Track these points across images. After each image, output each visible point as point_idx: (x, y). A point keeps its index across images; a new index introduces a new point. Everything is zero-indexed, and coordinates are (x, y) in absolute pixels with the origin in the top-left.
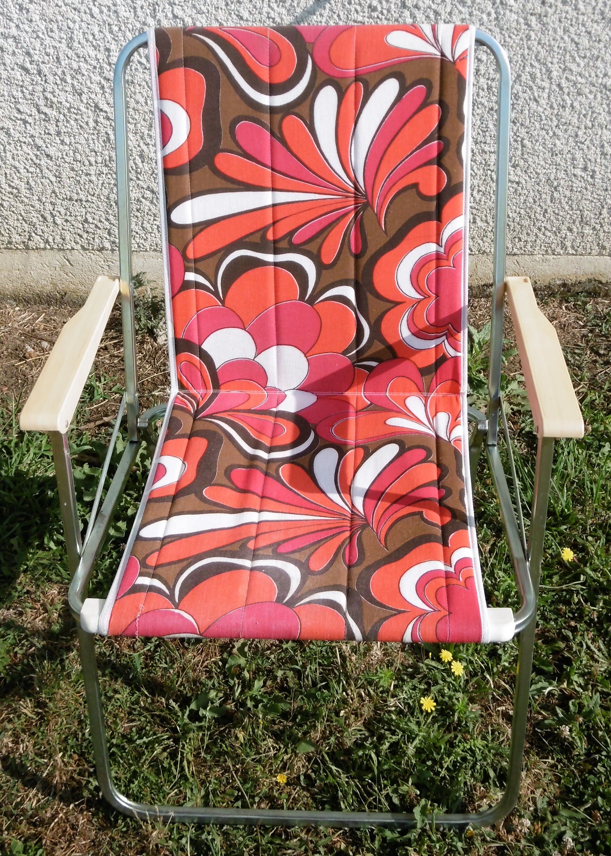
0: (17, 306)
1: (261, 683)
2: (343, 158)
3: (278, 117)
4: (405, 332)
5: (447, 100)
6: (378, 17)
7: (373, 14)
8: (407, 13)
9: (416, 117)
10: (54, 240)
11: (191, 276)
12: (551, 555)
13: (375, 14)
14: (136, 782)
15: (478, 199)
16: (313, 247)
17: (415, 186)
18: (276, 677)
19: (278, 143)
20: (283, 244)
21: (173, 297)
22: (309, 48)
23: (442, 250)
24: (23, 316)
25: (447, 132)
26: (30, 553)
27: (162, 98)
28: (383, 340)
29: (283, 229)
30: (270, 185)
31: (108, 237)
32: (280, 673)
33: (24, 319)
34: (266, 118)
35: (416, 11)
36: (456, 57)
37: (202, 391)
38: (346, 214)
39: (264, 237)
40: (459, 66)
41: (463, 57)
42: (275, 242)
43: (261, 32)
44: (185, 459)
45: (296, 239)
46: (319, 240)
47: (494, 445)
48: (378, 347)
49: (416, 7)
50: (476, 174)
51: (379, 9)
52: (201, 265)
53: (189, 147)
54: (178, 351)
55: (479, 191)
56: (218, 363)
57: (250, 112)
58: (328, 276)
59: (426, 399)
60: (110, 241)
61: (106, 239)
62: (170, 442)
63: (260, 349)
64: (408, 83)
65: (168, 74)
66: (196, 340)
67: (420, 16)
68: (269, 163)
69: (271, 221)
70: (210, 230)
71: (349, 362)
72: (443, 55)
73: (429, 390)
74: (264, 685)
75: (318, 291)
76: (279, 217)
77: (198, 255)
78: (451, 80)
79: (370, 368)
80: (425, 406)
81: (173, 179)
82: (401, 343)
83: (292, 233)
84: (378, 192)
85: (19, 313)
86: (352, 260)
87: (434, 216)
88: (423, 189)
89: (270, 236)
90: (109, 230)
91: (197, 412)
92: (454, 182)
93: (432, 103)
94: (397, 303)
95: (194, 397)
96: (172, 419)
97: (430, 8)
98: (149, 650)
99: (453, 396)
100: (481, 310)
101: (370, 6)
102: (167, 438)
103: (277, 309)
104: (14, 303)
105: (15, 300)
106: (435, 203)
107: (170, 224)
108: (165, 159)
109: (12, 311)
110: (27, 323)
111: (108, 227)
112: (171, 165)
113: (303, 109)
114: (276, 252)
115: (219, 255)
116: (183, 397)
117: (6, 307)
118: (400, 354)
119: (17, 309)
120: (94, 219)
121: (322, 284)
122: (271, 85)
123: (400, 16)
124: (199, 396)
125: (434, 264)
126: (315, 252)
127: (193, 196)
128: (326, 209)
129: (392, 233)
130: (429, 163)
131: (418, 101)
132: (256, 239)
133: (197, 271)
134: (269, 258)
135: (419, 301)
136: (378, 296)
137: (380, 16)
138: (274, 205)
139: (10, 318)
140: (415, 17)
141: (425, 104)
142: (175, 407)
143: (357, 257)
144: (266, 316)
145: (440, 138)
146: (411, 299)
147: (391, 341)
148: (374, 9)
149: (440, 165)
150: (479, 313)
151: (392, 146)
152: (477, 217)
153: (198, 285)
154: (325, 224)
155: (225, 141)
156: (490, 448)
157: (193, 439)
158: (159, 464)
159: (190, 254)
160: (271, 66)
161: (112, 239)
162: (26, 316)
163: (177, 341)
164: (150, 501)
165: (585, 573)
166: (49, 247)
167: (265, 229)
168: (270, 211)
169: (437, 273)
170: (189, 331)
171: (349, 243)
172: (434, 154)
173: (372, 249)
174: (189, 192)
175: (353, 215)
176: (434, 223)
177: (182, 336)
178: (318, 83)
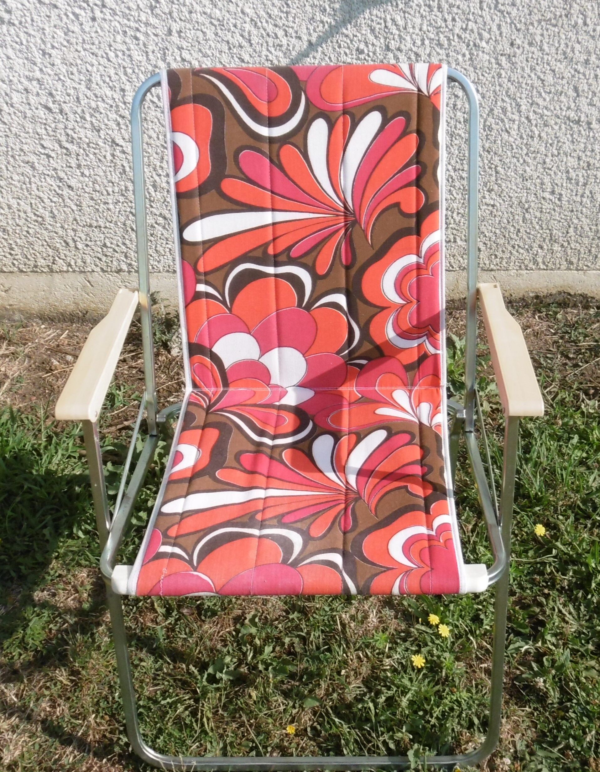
0: (43, 324)
1: (271, 648)
2: (334, 180)
3: (276, 146)
4: (391, 333)
5: (424, 129)
6: (365, 59)
7: (360, 56)
8: (391, 55)
9: (397, 145)
10: (75, 263)
11: (201, 288)
12: (526, 533)
13: (362, 56)
14: (162, 738)
15: (457, 221)
16: (308, 260)
17: (397, 205)
18: (283, 644)
19: (276, 170)
20: (283, 258)
21: (186, 306)
22: (303, 85)
23: (422, 261)
24: (48, 333)
25: (424, 157)
26: (61, 542)
27: (174, 130)
28: (372, 342)
29: (282, 245)
30: (270, 206)
31: (125, 260)
32: (287, 640)
33: (49, 335)
34: (266, 148)
35: (398, 54)
36: (431, 92)
37: (213, 389)
38: (337, 231)
39: (265, 252)
40: (433, 100)
41: (437, 92)
42: (275, 256)
43: (260, 72)
44: (199, 447)
45: (294, 253)
46: (314, 254)
47: (471, 432)
48: (367, 347)
49: (399, 49)
50: (455, 198)
51: (366, 51)
52: (210, 278)
53: (198, 173)
54: (191, 354)
55: (458, 213)
56: (227, 364)
57: (251, 142)
58: (323, 285)
59: (410, 391)
60: (126, 263)
61: (123, 261)
62: (186, 432)
63: (264, 350)
64: (389, 115)
65: (179, 109)
66: (207, 344)
67: (402, 57)
68: (269, 187)
69: (271, 238)
70: (217, 246)
71: (342, 361)
72: (419, 90)
73: (413, 384)
74: (273, 651)
75: (315, 298)
76: (278, 233)
77: (209, 269)
78: (427, 112)
79: (360, 366)
80: (410, 397)
81: (184, 201)
82: (388, 343)
83: (289, 248)
84: (365, 211)
85: (44, 330)
86: (343, 271)
87: (414, 231)
88: (404, 208)
89: (271, 251)
90: (126, 253)
91: (209, 407)
92: (431, 201)
93: (411, 132)
94: (383, 308)
95: (206, 394)
96: (187, 414)
97: (411, 50)
98: (170, 624)
99: (434, 389)
100: (462, 321)
101: (358, 50)
102: (184, 429)
103: (278, 315)
104: (40, 322)
105: (41, 319)
106: (414, 220)
107: (182, 241)
108: (177, 184)
109: (38, 329)
110: (52, 339)
111: (125, 251)
112: (183, 189)
113: (298, 139)
114: (276, 264)
115: (226, 269)
116: (196, 394)
117: (32, 325)
118: (386, 353)
119: (43, 326)
120: (112, 243)
121: (318, 293)
122: (270, 118)
123: (385, 58)
124: (210, 394)
125: (414, 273)
126: (311, 264)
127: (203, 216)
128: (319, 227)
129: (377, 247)
130: (409, 185)
131: (399, 130)
132: (258, 253)
133: (207, 283)
134: (270, 270)
135: (403, 306)
136: (367, 302)
137: (367, 58)
138: (274, 224)
139: (36, 335)
140: (398, 58)
141: (405, 133)
142: (189, 404)
143: (348, 268)
144: (269, 321)
145: (418, 163)
146: (395, 304)
147: (379, 341)
148: (362, 52)
149: (418, 186)
150: (461, 323)
151: (377, 169)
152: (457, 237)
153: (208, 295)
154: (318, 240)
155: (230, 168)
156: (468, 434)
157: (206, 430)
158: (177, 451)
159: (201, 268)
160: (269, 102)
161: (128, 262)
162: (52, 333)
163: (190, 345)
164: (169, 482)
165: (557, 548)
166: (71, 270)
167: (266, 245)
168: (270, 229)
169: (418, 281)
170: (201, 336)
171: (340, 256)
172: (414, 177)
173: (360, 261)
174: (198, 213)
175: (343, 231)
176: (414, 237)
177: (195, 340)
178: (310, 116)
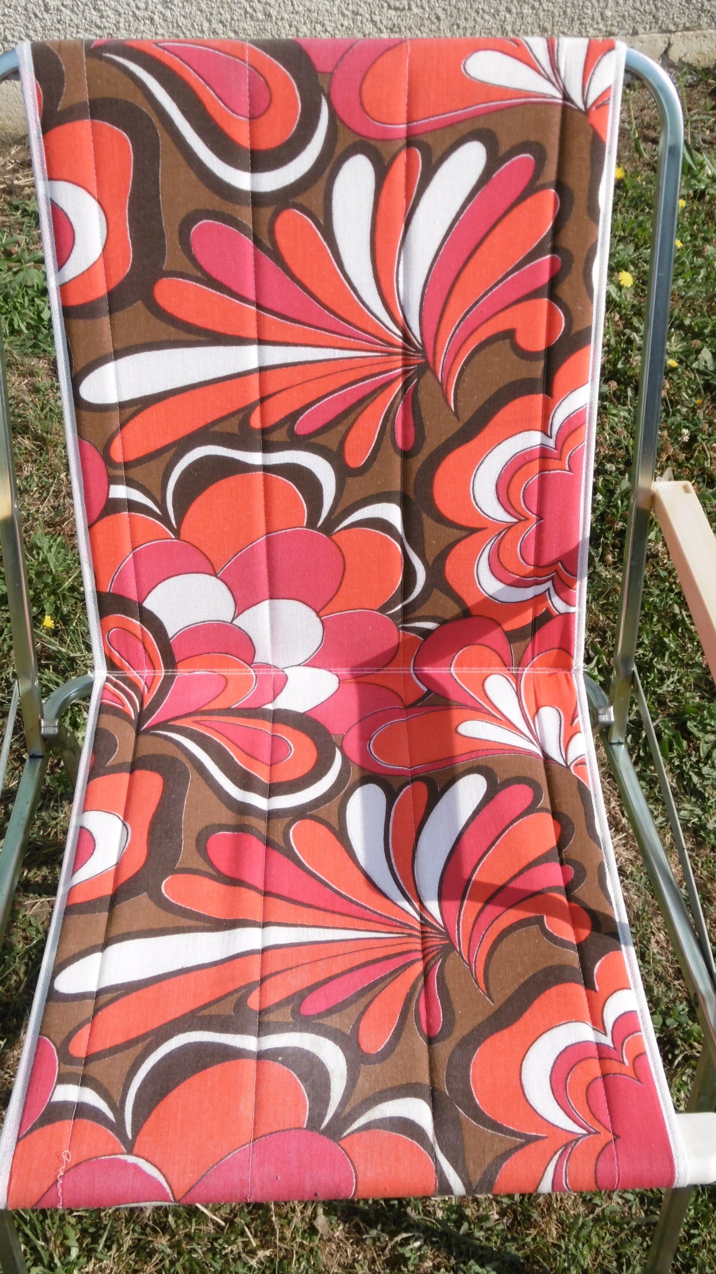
2: (383, 284)
3: (267, 212)
4: (490, 584)
5: (571, 181)
9: (515, 212)
11: (119, 492)
16: (331, 440)
17: (509, 334)
20: (280, 436)
21: (90, 526)
22: (323, 82)
23: (551, 444)
25: (568, 239)
27: (52, 177)
28: (448, 590)
29: (278, 410)
30: (254, 334)
34: (246, 215)
36: (590, 101)
37: (147, 673)
38: (388, 384)
39: (245, 423)
40: (594, 119)
41: (602, 102)
42: (265, 431)
43: (233, 51)
45: (302, 426)
46: (341, 428)
48: (439, 601)
52: (136, 473)
53: (106, 267)
54: (102, 611)
56: (172, 629)
57: (216, 202)
58: (357, 487)
59: (517, 679)
63: (242, 605)
64: (502, 150)
65: (60, 132)
66: (132, 594)
68: (252, 296)
69: (256, 396)
70: (151, 413)
72: (566, 97)
73: (522, 664)
75: (341, 510)
76: (271, 389)
77: (131, 456)
78: (580, 144)
79: (426, 634)
80: (518, 694)
81: (79, 324)
82: (484, 601)
83: (294, 416)
84: (444, 346)
86: (397, 460)
87: (541, 386)
88: (522, 341)
89: (256, 422)
92: (576, 328)
93: (544, 187)
94: (472, 531)
99: (563, 674)
103: (269, 543)
106: (542, 364)
107: (80, 404)
108: (62, 288)
113: (313, 199)
114: (267, 448)
115: (168, 456)
116: (115, 685)
118: (474, 611)
121: (346, 502)
122: (254, 153)
124: (142, 684)
125: (536, 466)
126: (334, 447)
127: (118, 355)
128: (353, 376)
129: (466, 415)
130: (534, 294)
131: (521, 182)
132: (232, 426)
133: (130, 483)
134: (256, 458)
135: (509, 527)
136: (442, 520)
138: (262, 369)
141: (532, 188)
142: (103, 708)
143: (406, 455)
144: (249, 553)
145: (554, 250)
146: (496, 524)
149: (553, 297)
151: (471, 265)
153: (132, 506)
154: (351, 400)
155: (172, 257)
159: (117, 455)
160: (253, 118)
163: (100, 595)
167: (247, 411)
168: (255, 380)
169: (542, 480)
170: (119, 580)
171: (393, 433)
172: (545, 278)
173: (432, 442)
174: (109, 348)
175: (399, 385)
176: (539, 397)
177: (108, 588)
178: (339, 149)
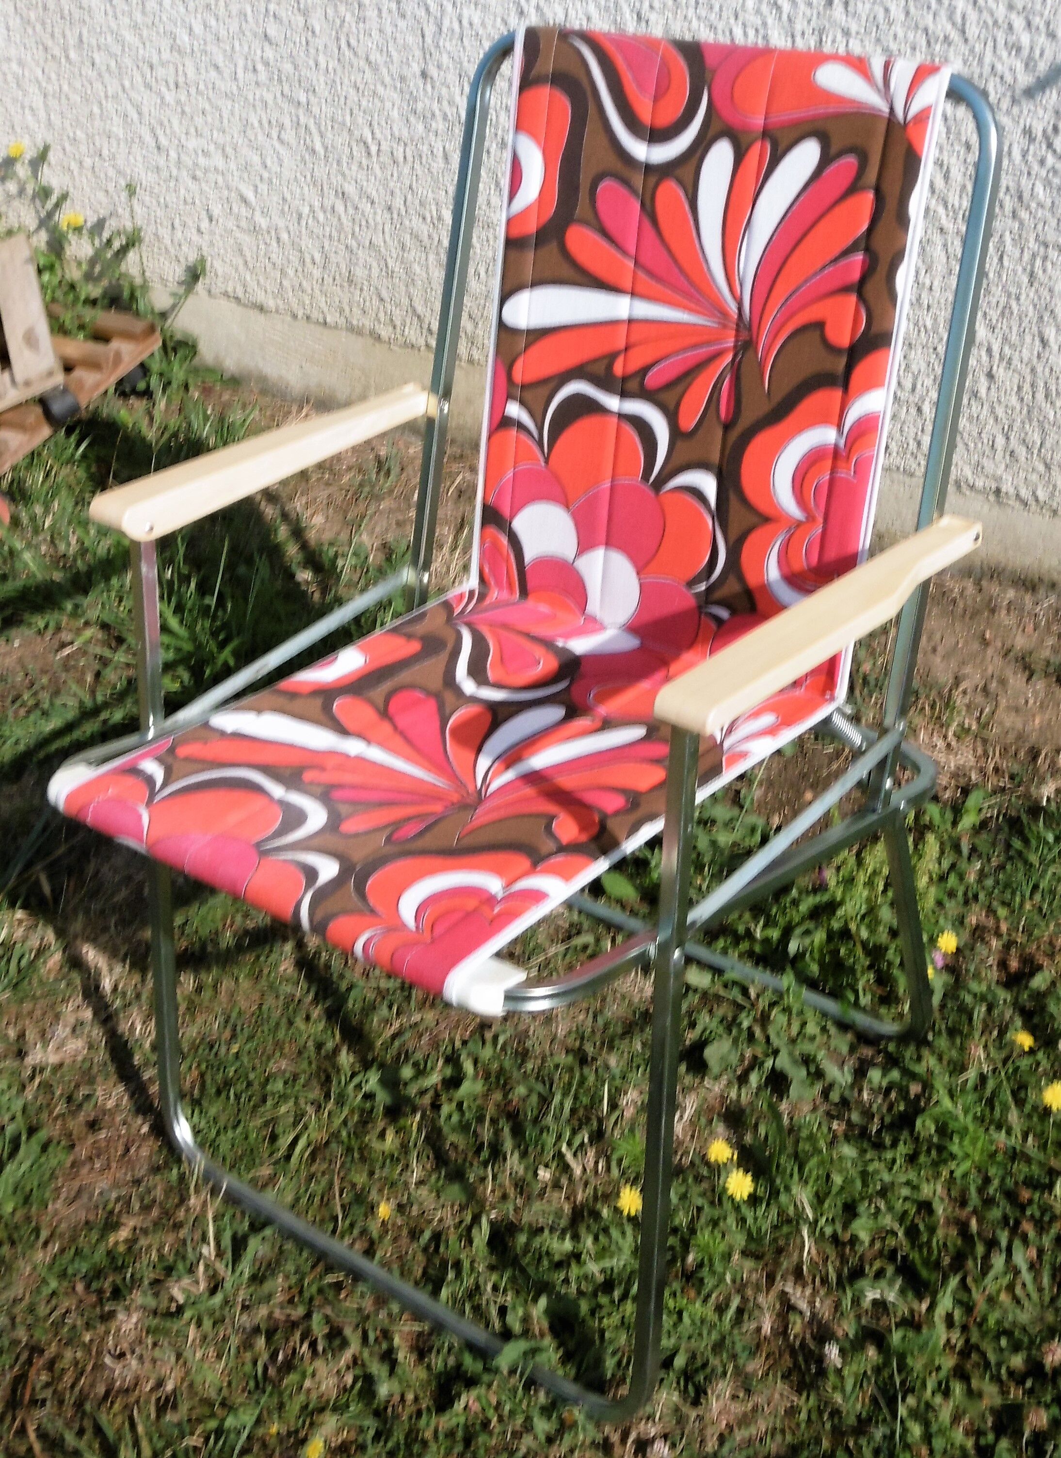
2: (728, 260)
3: (652, 180)
4: (773, 572)
5: (886, 187)
9: (837, 209)
11: (514, 410)
16: (669, 398)
17: (819, 326)
19: (647, 224)
20: (633, 385)
21: (489, 438)
22: (708, 75)
23: (842, 443)
25: (878, 242)
27: (518, 127)
28: (741, 578)
29: (637, 360)
30: (628, 284)
34: (638, 180)
36: (910, 115)
38: (717, 355)
39: (610, 367)
40: (911, 132)
41: (922, 120)
42: (625, 379)
43: (651, 44)
45: (652, 380)
46: (679, 389)
48: (732, 587)
52: (529, 396)
53: (539, 207)
54: (484, 522)
56: (530, 554)
57: (619, 166)
58: (685, 451)
63: (584, 546)
64: (833, 150)
65: (531, 93)
66: (506, 511)
68: (632, 250)
69: (622, 344)
71: (692, 602)
72: (892, 109)
75: (670, 472)
76: (634, 338)
77: (530, 377)
78: (898, 153)
79: (719, 621)
81: (513, 254)
82: (765, 588)
83: (644, 370)
84: (767, 326)
86: (719, 432)
87: (841, 382)
88: (831, 334)
89: (618, 368)
92: (874, 329)
93: (864, 189)
94: (766, 519)
103: (612, 488)
106: (843, 361)
107: (501, 324)
108: (509, 222)
112: (516, 232)
113: (686, 172)
114: (624, 394)
115: (551, 385)
118: (761, 605)
121: (675, 462)
122: (652, 130)
125: (829, 463)
126: (672, 407)
127: (536, 283)
128: (694, 340)
129: (777, 398)
130: (845, 289)
131: (845, 182)
132: (599, 369)
133: (522, 403)
134: (613, 403)
135: (799, 524)
136: (744, 500)
138: (630, 321)
141: (853, 189)
143: (727, 427)
144: (596, 496)
145: (867, 250)
146: (789, 518)
147: (752, 581)
149: (861, 297)
151: (797, 252)
153: (521, 426)
154: (690, 364)
155: (582, 208)
159: (518, 375)
160: (656, 99)
163: (485, 507)
167: (612, 357)
168: (624, 328)
169: (832, 481)
170: (500, 494)
171: (718, 401)
172: (856, 275)
173: (747, 419)
174: (529, 276)
175: (729, 358)
176: (838, 394)
177: (491, 500)
178: (711, 133)
